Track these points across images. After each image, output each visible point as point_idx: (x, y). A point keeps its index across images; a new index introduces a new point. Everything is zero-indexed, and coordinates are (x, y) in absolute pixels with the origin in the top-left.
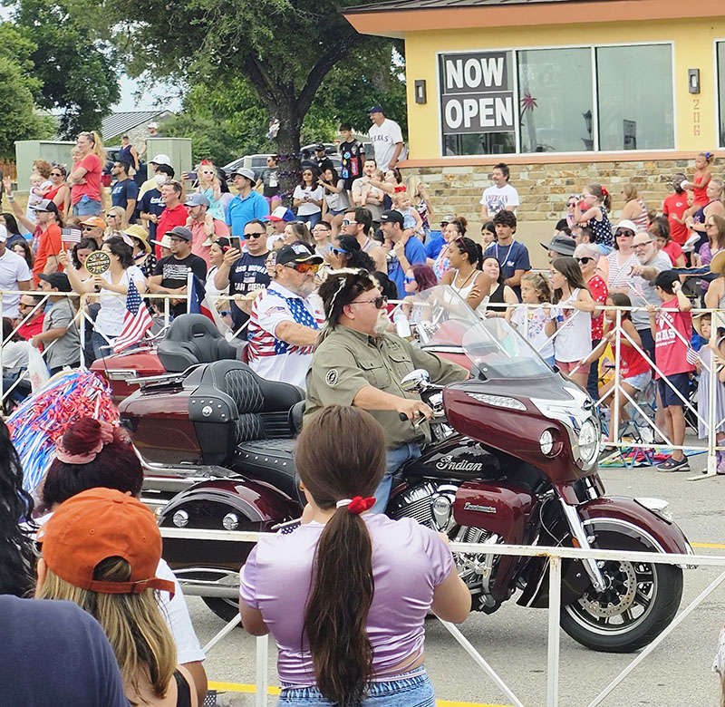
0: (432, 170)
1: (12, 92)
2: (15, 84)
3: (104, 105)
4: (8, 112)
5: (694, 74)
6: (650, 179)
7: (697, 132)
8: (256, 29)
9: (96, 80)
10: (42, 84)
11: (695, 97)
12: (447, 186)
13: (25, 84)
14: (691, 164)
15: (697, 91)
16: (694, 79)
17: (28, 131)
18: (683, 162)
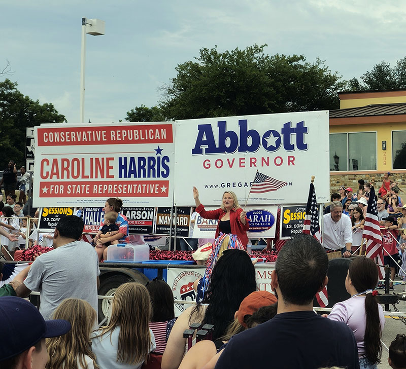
5: (384, 143)
7: (385, 164)
11: (384, 151)
15: (385, 149)
16: (384, 145)
18: (379, 175)
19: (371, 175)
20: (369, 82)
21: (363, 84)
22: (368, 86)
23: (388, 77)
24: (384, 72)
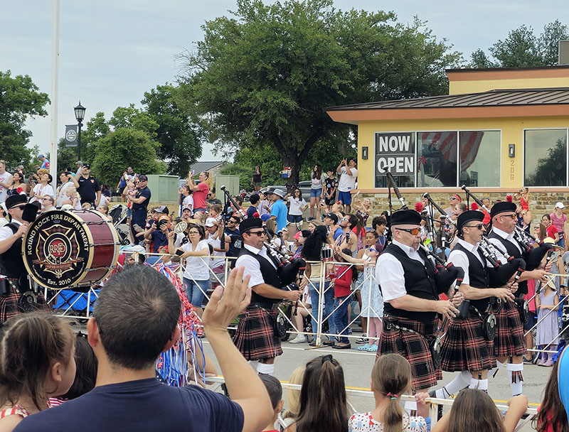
0: (369, 195)
1: (145, 149)
2: (146, 145)
3: (193, 158)
4: (142, 160)
5: (512, 147)
7: (512, 178)
8: (278, 118)
9: (189, 144)
10: (161, 145)
11: (512, 159)
12: (376, 204)
13: (152, 145)
15: (513, 156)
16: (512, 149)
17: (152, 170)
18: (504, 194)
20: (502, 56)
22: (500, 63)
23: (530, 50)
24: (524, 41)
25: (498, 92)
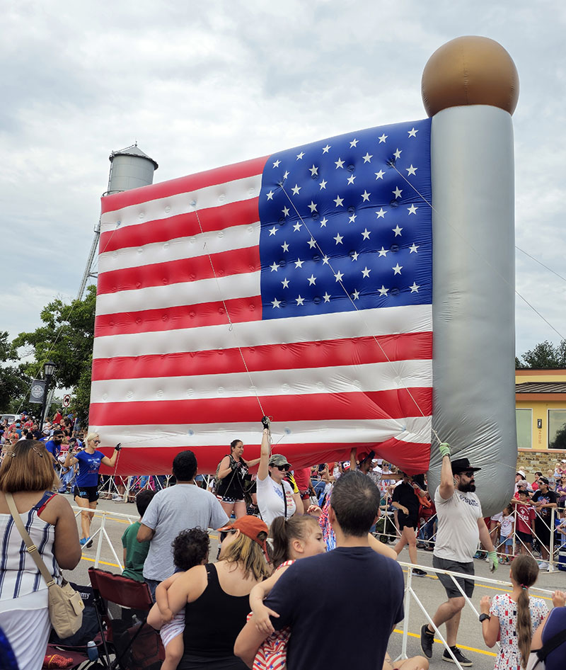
5: (540, 421)
6: (522, 459)
7: (540, 442)
11: (540, 430)
14: (537, 454)
15: (541, 427)
16: (540, 423)
18: (534, 453)
19: (525, 452)
20: (531, 361)
21: (524, 363)
22: (529, 365)
23: (550, 357)
24: (546, 351)
25: (530, 383)
